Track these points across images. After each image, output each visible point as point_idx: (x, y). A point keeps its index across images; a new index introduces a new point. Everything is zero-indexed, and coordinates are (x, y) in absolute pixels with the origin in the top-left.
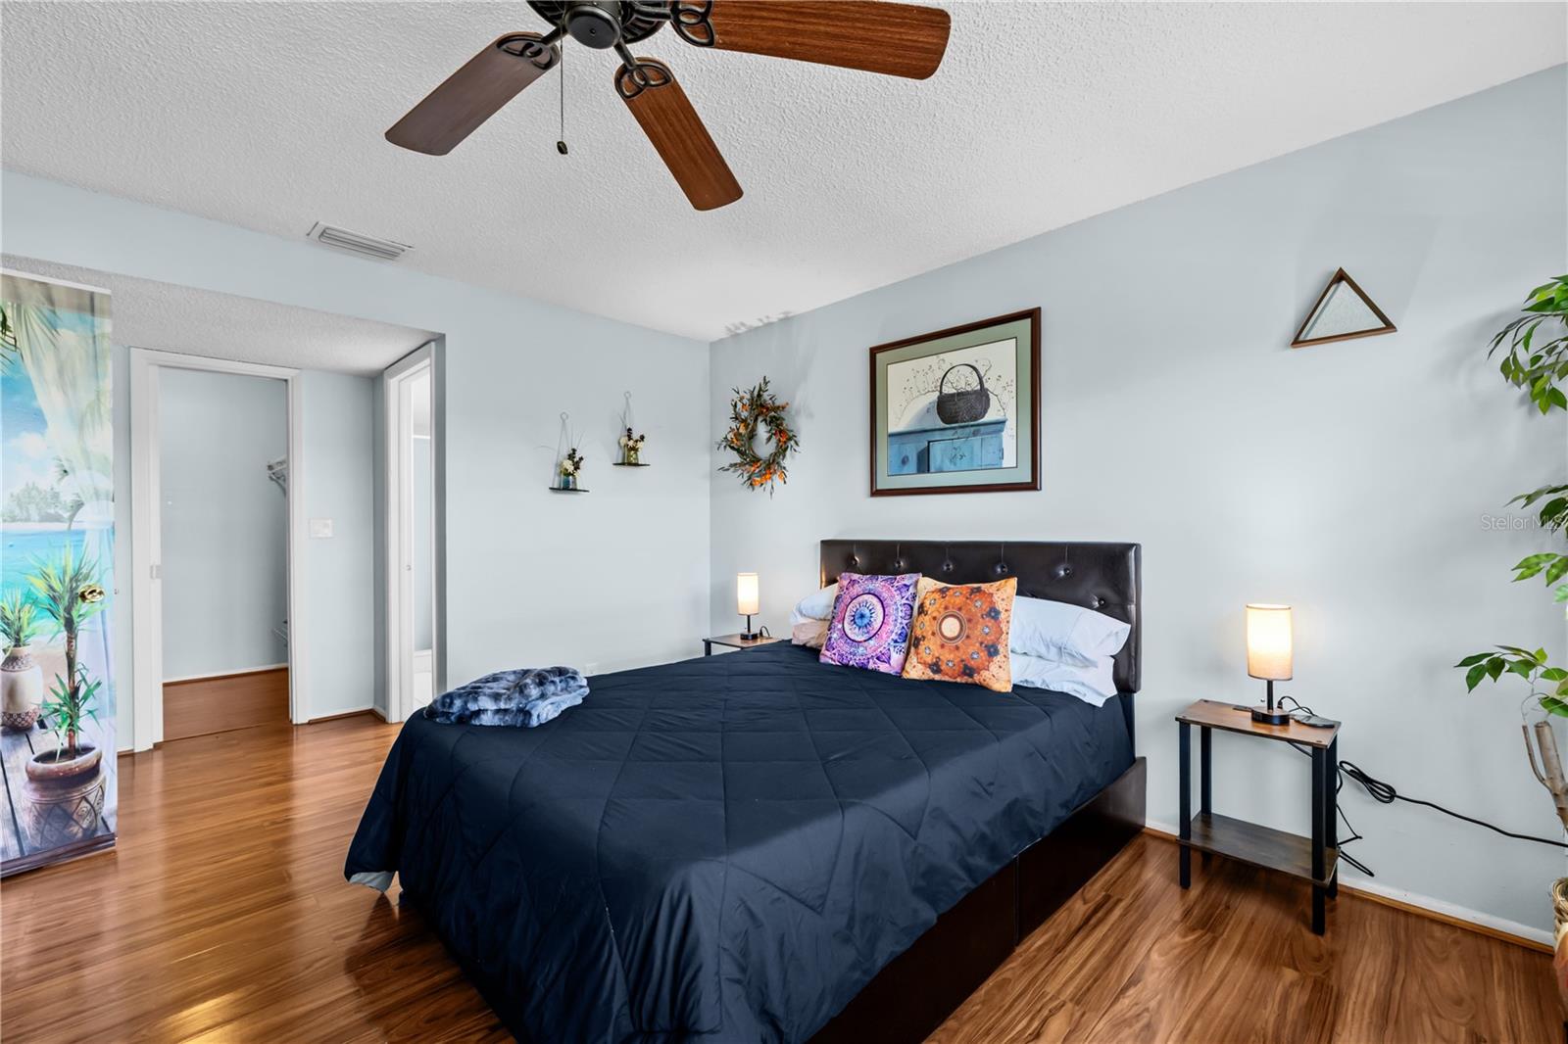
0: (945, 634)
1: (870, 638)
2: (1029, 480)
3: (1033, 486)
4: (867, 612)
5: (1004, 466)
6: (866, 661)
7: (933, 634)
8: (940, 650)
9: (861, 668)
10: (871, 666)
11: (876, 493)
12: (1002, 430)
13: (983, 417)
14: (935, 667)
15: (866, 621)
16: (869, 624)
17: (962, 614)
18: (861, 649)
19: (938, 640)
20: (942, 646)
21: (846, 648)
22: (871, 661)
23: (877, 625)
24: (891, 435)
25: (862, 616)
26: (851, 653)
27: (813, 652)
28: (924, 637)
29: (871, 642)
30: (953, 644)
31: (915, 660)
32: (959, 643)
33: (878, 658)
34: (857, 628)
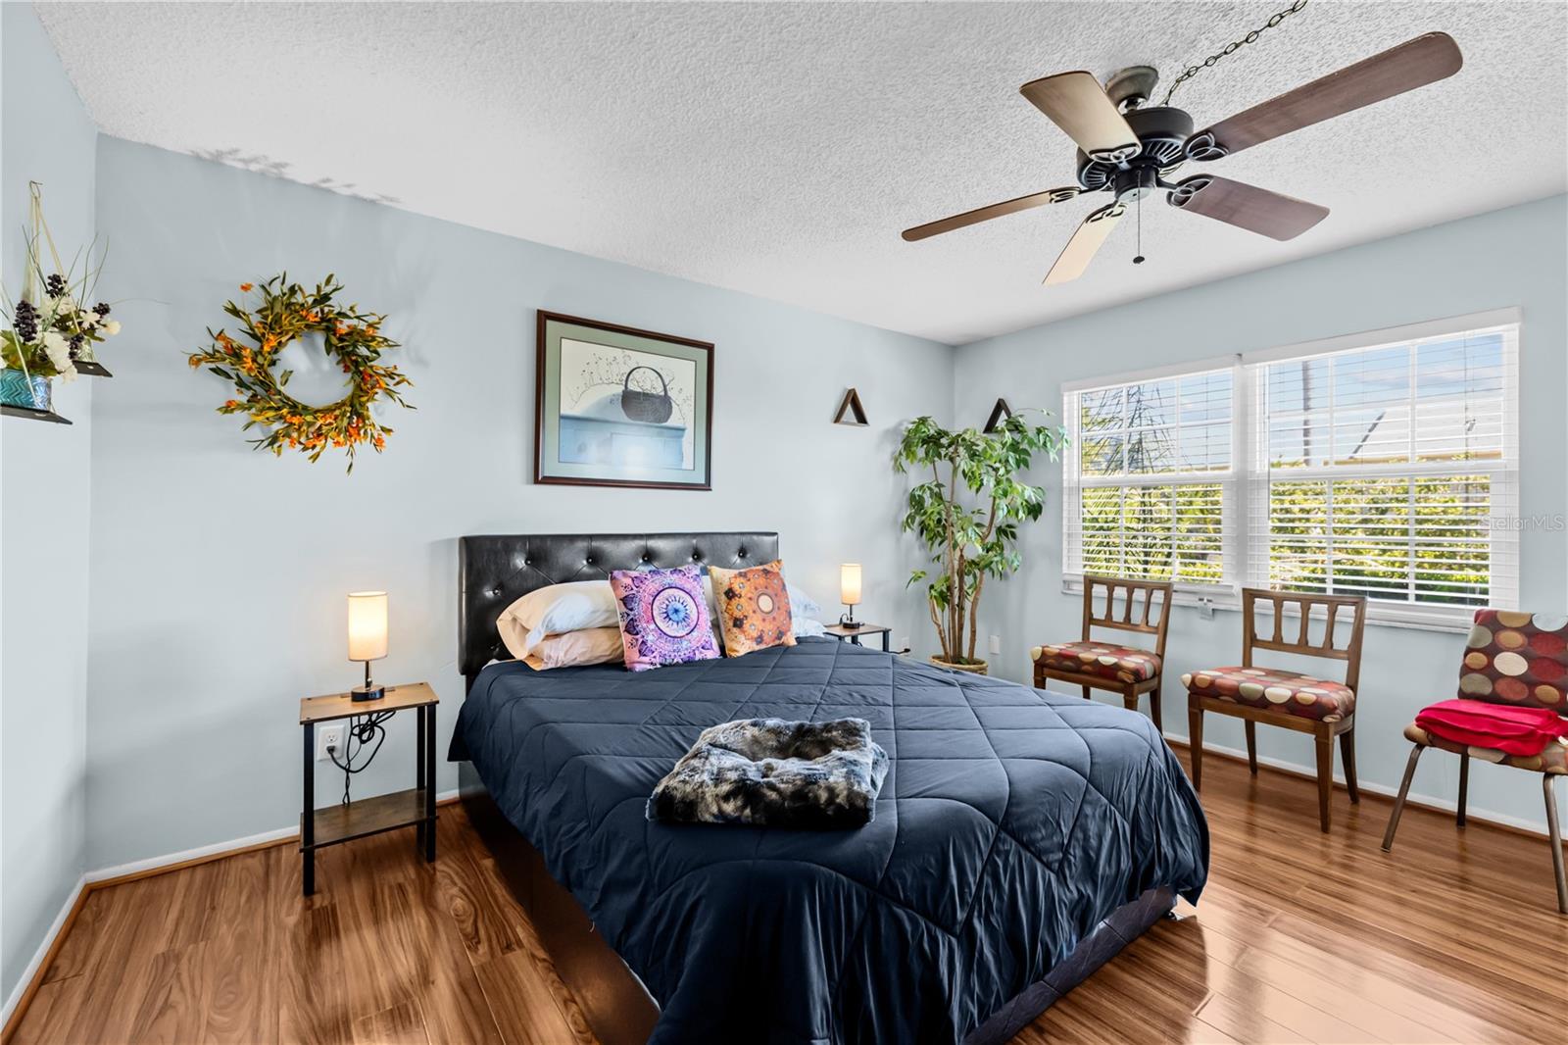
0: (763, 609)
1: (692, 630)
2: (703, 482)
3: (706, 486)
4: (679, 606)
5: (683, 467)
6: (691, 655)
7: (754, 612)
8: (763, 624)
9: (689, 661)
10: (698, 657)
11: (538, 479)
12: (682, 436)
13: (666, 421)
14: (760, 639)
15: (682, 615)
16: (687, 616)
17: (769, 591)
18: (685, 643)
19: (759, 615)
20: (764, 620)
21: (667, 648)
22: (697, 652)
23: (694, 616)
24: (562, 417)
25: (676, 611)
26: (674, 651)
27: (616, 665)
28: (746, 617)
29: (694, 634)
30: (771, 616)
31: (743, 638)
32: (774, 614)
33: (703, 648)
34: (675, 624)
